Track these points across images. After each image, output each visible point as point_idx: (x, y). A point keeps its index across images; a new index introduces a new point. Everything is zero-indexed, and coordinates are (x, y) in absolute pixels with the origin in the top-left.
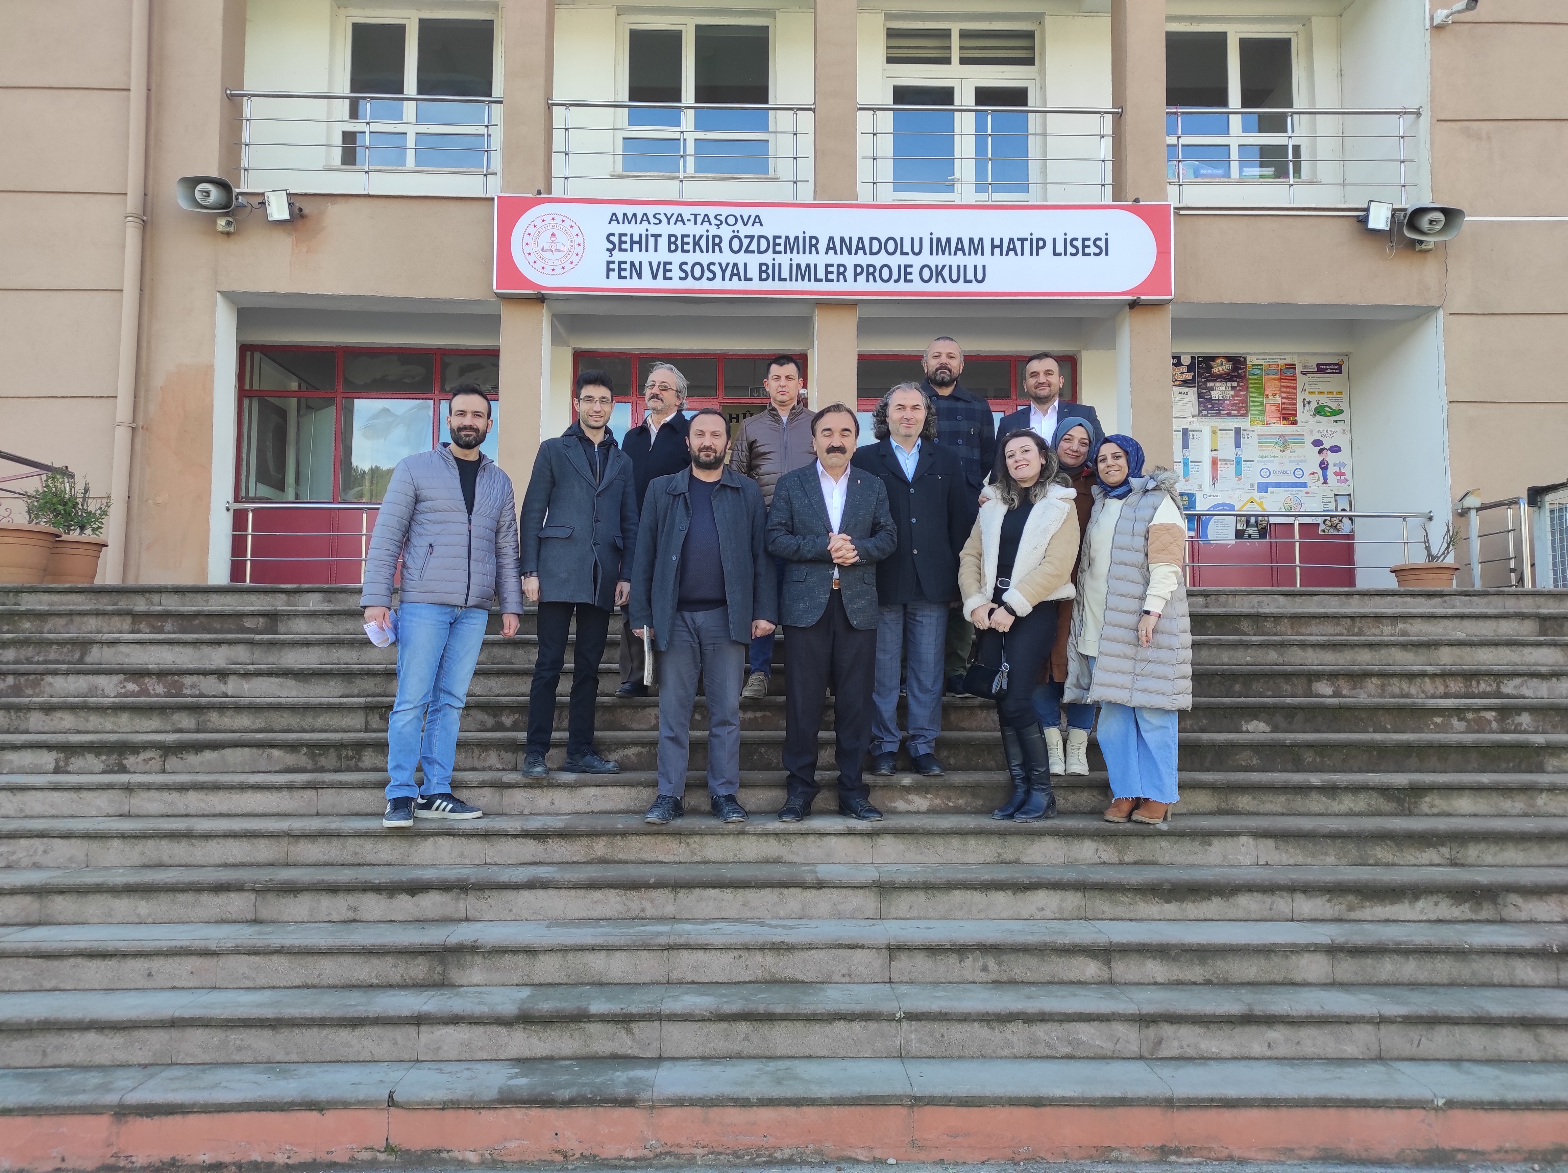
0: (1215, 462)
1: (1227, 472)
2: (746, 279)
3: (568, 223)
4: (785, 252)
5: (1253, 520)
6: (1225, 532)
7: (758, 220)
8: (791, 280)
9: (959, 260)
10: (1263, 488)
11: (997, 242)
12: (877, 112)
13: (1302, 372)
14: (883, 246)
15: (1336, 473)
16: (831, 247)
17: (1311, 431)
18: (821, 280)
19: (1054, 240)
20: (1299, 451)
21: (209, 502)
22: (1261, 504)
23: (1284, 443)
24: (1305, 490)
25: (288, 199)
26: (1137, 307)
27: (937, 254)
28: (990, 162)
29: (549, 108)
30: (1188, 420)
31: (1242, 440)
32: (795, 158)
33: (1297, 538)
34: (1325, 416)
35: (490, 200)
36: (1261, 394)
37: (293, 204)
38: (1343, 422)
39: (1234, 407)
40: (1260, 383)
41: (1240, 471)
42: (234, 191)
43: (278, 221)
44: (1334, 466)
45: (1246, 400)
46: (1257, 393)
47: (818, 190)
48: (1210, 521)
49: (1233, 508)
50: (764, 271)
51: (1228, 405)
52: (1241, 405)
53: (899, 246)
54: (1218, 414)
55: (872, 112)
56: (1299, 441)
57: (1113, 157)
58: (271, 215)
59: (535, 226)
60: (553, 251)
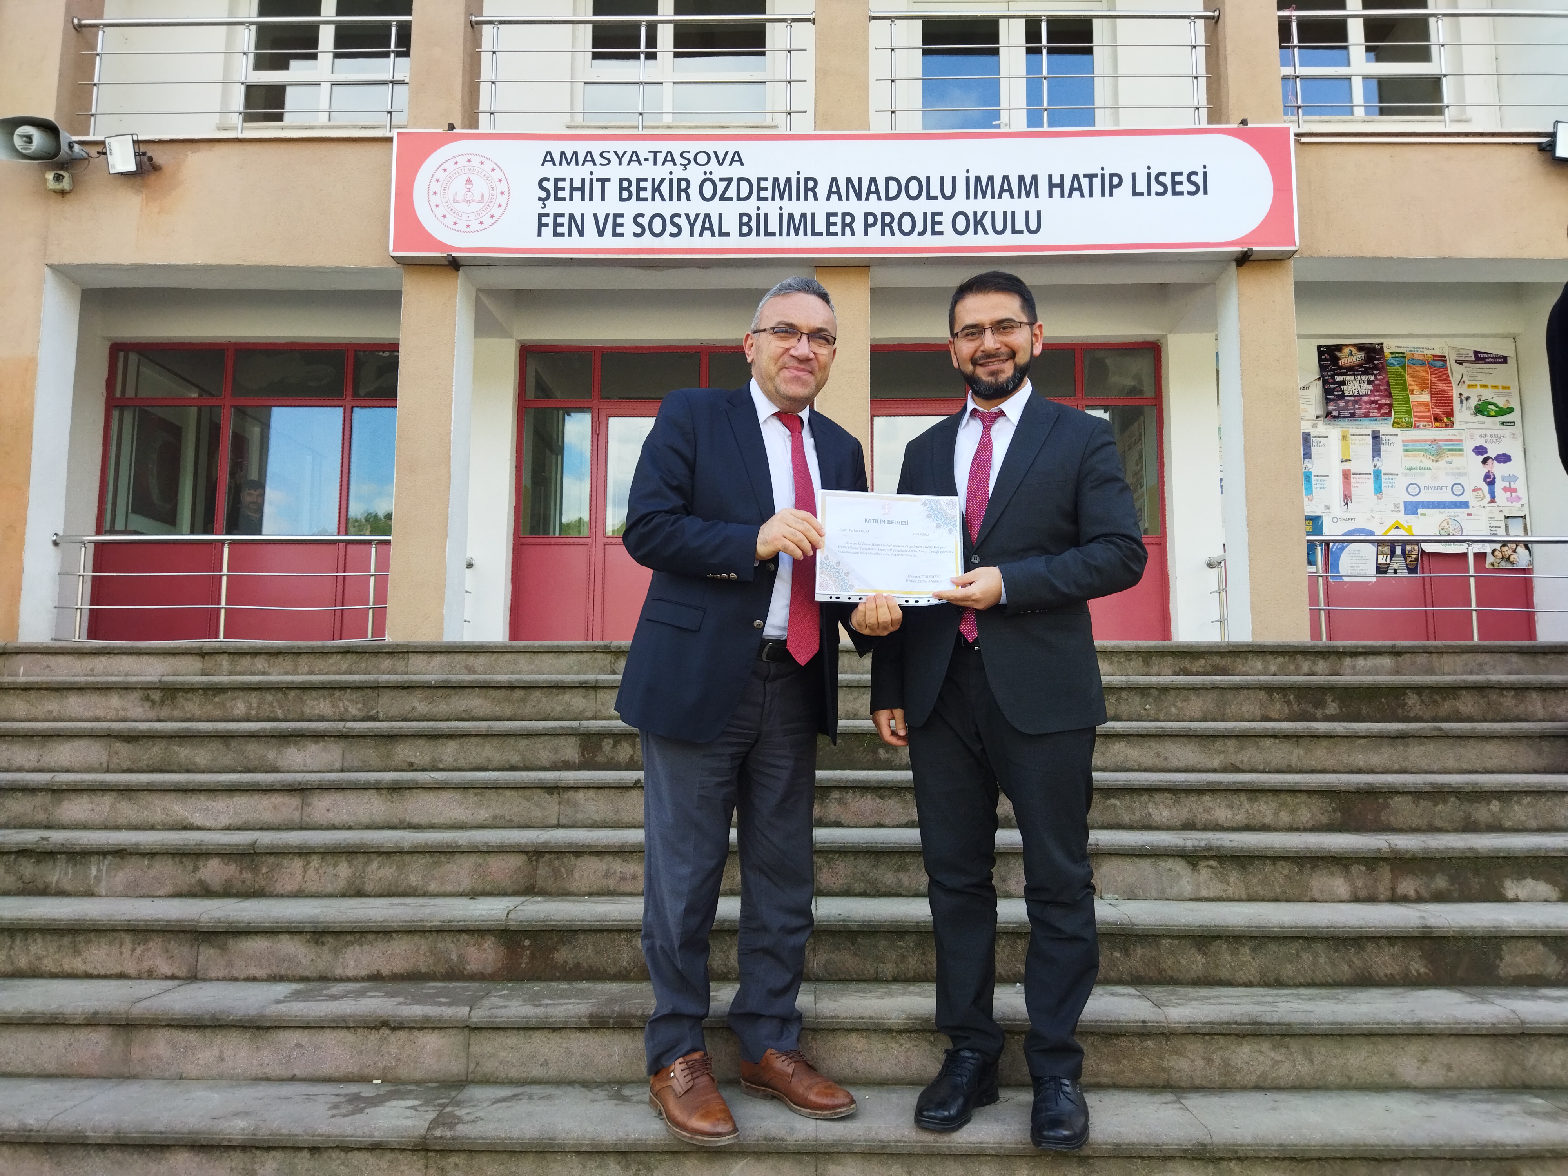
0: (1346, 475)
1: (1363, 488)
2: (721, 234)
3: (488, 165)
4: (773, 199)
5: (1398, 550)
6: (1362, 566)
7: (737, 158)
8: (781, 234)
9: (1006, 204)
10: (1412, 508)
11: (1056, 180)
12: (897, 22)
13: (1456, 361)
14: (903, 188)
15: (1505, 490)
16: (834, 190)
17: (1472, 435)
18: (820, 234)
19: (1134, 175)
20: (1458, 461)
21: (24, 534)
22: (1409, 530)
23: (1437, 451)
24: (1466, 511)
25: (137, 147)
26: (1247, 263)
27: (976, 197)
28: (1045, 82)
29: (472, 26)
30: (1310, 423)
31: (1383, 448)
32: (789, 82)
33: (1472, 572)
34: (1489, 415)
35: (390, 140)
36: (1404, 389)
37: (144, 154)
38: (1513, 424)
39: (1373, 405)
40: (1402, 376)
41: (1380, 488)
42: (66, 137)
43: (122, 174)
44: (1503, 480)
45: (1390, 395)
46: (1401, 387)
47: (820, 118)
48: (1342, 549)
49: (1372, 533)
50: (745, 223)
51: (1366, 402)
52: (1383, 401)
53: (924, 188)
54: (1352, 415)
55: (889, 22)
56: (1456, 448)
57: (1207, 73)
58: (114, 167)
59: (445, 170)
60: (468, 202)
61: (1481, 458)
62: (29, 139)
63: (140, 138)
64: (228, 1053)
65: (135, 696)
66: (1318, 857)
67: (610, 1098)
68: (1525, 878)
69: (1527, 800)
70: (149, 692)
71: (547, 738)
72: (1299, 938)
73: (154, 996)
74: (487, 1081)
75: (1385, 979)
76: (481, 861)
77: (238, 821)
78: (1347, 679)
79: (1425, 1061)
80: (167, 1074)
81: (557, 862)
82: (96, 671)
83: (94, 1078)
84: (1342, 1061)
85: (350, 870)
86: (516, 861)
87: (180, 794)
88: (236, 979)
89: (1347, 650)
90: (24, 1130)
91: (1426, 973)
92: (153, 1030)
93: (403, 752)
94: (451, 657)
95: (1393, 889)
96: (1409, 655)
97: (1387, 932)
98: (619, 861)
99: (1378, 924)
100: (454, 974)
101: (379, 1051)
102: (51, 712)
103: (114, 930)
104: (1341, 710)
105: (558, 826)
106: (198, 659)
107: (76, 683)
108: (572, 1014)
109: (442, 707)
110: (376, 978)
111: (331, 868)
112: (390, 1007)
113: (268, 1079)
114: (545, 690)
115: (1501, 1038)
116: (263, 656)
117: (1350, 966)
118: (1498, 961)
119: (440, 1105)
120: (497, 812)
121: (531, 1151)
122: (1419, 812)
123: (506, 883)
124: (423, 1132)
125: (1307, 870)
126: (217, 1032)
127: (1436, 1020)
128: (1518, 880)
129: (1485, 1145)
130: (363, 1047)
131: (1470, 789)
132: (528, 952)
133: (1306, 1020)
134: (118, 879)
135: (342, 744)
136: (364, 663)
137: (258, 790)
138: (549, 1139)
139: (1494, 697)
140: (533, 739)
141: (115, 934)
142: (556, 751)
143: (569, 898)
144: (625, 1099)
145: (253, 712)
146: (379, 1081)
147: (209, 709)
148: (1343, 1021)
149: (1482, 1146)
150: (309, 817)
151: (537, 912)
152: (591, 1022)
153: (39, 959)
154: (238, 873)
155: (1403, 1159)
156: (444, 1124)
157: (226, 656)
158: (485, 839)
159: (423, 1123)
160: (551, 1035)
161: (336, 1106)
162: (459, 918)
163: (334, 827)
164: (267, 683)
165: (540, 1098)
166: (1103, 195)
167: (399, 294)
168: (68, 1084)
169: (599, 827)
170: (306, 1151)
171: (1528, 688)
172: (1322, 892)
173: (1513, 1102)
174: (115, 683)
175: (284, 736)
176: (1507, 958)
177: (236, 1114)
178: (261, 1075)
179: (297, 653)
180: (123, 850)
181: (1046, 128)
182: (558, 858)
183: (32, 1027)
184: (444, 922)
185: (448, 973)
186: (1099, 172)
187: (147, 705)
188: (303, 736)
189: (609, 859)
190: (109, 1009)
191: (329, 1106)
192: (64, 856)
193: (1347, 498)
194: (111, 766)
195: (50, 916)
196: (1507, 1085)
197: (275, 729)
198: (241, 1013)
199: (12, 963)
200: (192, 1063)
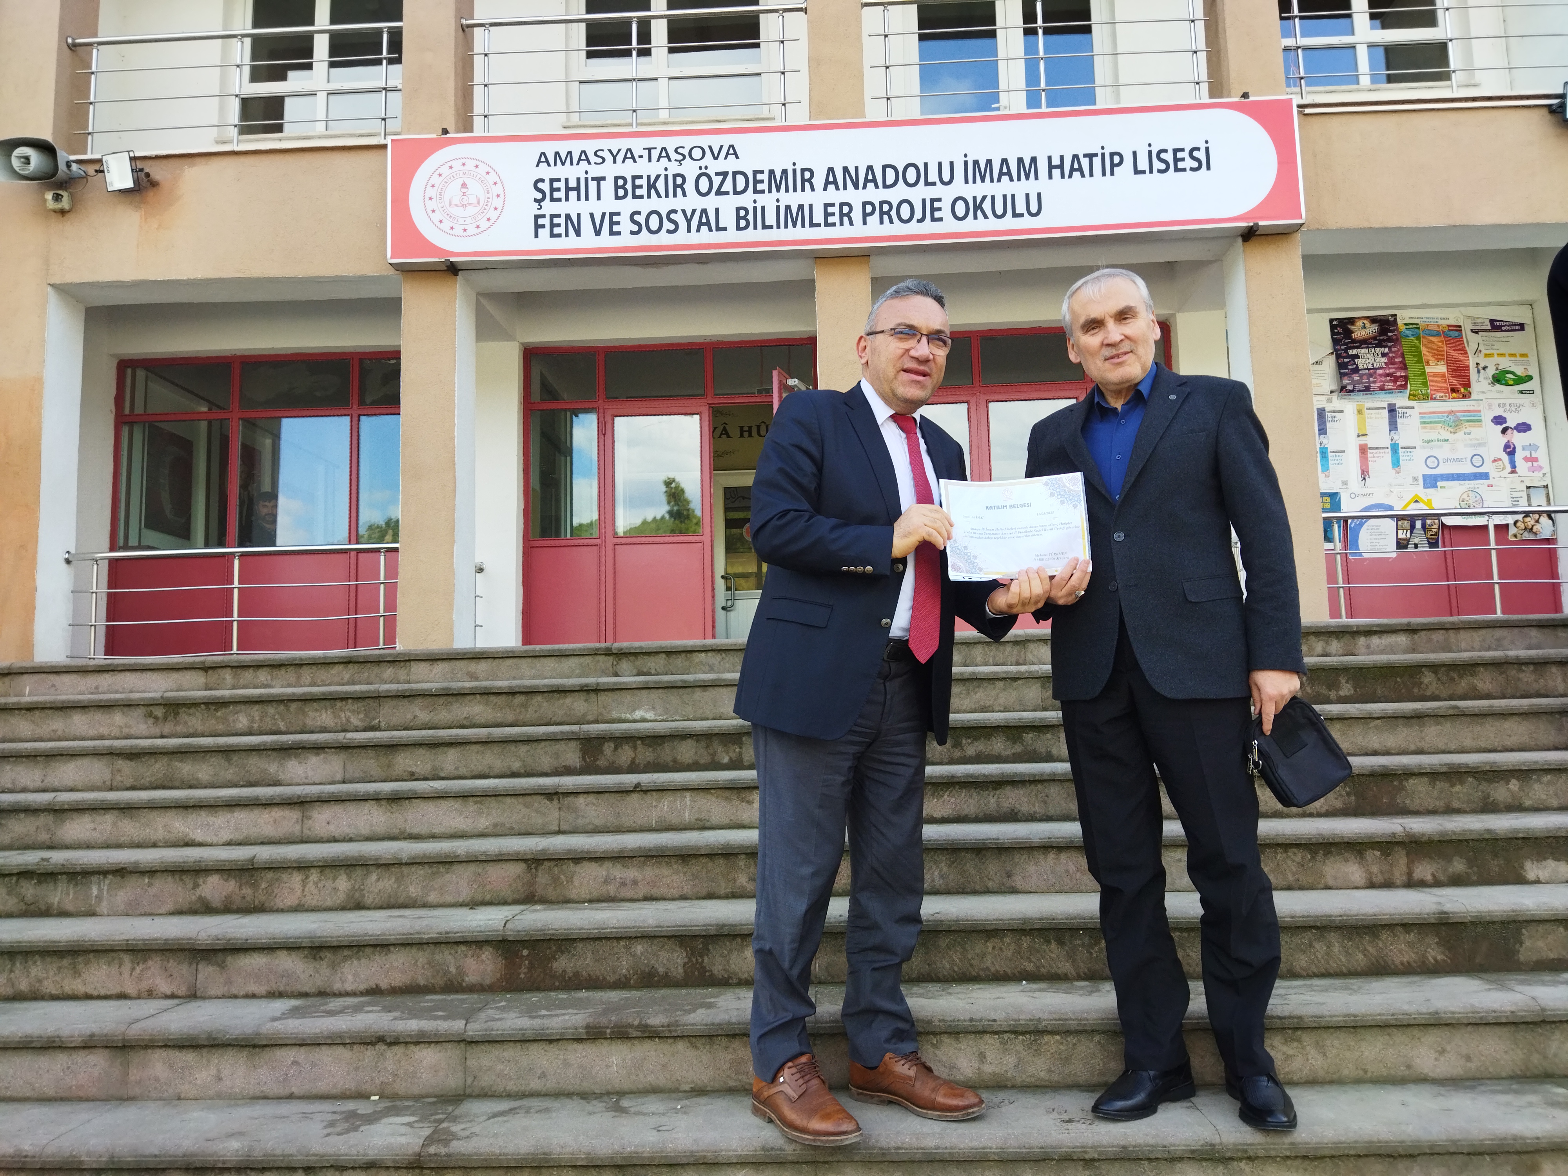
0: (1363, 450)
1: (1381, 462)
2: (719, 229)
3: (483, 169)
4: (770, 191)
5: (1418, 524)
6: (1382, 542)
7: (732, 151)
8: (778, 227)
9: (1005, 187)
10: (1431, 481)
11: (1056, 161)
12: (889, 7)
13: (1472, 330)
14: (901, 176)
15: (1526, 459)
16: (830, 180)
17: (1490, 405)
18: (819, 225)
19: (1135, 153)
20: (1476, 432)
21: (35, 553)
22: (1428, 503)
23: (1455, 423)
24: (1486, 482)
25: (134, 164)
26: (1254, 238)
27: (974, 182)
28: (1042, 62)
29: (463, 30)
30: (1325, 398)
31: (1399, 421)
32: (783, 73)
33: (1493, 545)
34: (1507, 384)
35: (384, 147)
36: (1420, 361)
37: (141, 170)
38: (1532, 392)
39: (1388, 378)
40: (1418, 348)
41: (1398, 461)
42: (63, 156)
43: (120, 191)
44: (1524, 449)
45: (1405, 367)
46: (1416, 359)
47: (816, 107)
48: (1361, 525)
49: (1391, 508)
50: (741, 216)
51: (1381, 375)
52: (1398, 374)
53: (922, 175)
54: (1367, 389)
55: (882, 8)
56: (1474, 419)
57: (1207, 47)
58: (112, 184)
59: (440, 175)
60: (464, 206)
61: (1500, 427)
62: (27, 160)
63: (137, 155)
64: (225, 1073)
65: (141, 711)
66: (1331, 844)
67: (608, 1109)
68: (1545, 859)
69: (1547, 778)
70: (151, 708)
71: (547, 743)
72: (1311, 927)
73: (152, 1016)
74: (485, 1095)
75: (1401, 967)
76: (480, 870)
77: (238, 836)
78: (1362, 659)
79: (1442, 1052)
80: (165, 1095)
81: (556, 869)
82: (100, 689)
83: (93, 1100)
84: (1358, 1054)
85: (350, 883)
86: (517, 869)
87: (181, 810)
88: (235, 997)
89: (1362, 629)
90: (19, 1156)
91: (1444, 961)
92: (149, 1051)
93: (404, 761)
94: (453, 664)
95: (1410, 874)
96: (1424, 632)
97: (1402, 919)
98: (619, 866)
99: (1393, 911)
100: (453, 987)
101: (376, 1067)
102: (55, 731)
103: (113, 951)
104: (1355, 691)
105: (559, 832)
106: (201, 673)
107: (79, 701)
108: (569, 1024)
109: (443, 715)
110: (375, 992)
111: (330, 882)
112: (386, 1022)
113: (266, 1098)
114: (546, 695)
115: (1521, 1026)
116: (265, 669)
117: (1365, 955)
118: (1517, 946)
119: (435, 1121)
120: (497, 820)
121: (527, 1167)
122: (1435, 793)
123: (506, 892)
124: (417, 1149)
125: (1320, 858)
126: (214, 1051)
127: (1452, 1009)
128: (1538, 861)
129: (1505, 1139)
130: (360, 1064)
131: (1488, 768)
132: (527, 962)
133: (1318, 1013)
134: (118, 898)
135: (343, 755)
136: (366, 673)
137: (258, 805)
138: (544, 1154)
139: (1513, 672)
140: (534, 745)
141: (114, 954)
142: (557, 756)
143: (569, 905)
144: (623, 1111)
145: (256, 726)
146: (377, 1098)
147: (212, 724)
148: (1356, 1013)
149: (1501, 1140)
150: (309, 829)
151: (534, 921)
152: (587, 1033)
153: (40, 981)
154: (237, 890)
155: (1419, 1155)
156: (439, 1141)
157: (229, 670)
158: (483, 848)
159: (418, 1140)
160: (548, 1047)
161: (332, 1124)
162: (455, 930)
163: (335, 840)
164: (269, 695)
165: (537, 1112)
166: (1104, 174)
167: (399, 300)
168: (66, 1108)
169: (600, 832)
170: (300, 1171)
171: (1547, 663)
172: (1335, 878)
173: (1535, 1092)
174: (117, 700)
175: (286, 749)
176: (1528, 943)
177: (231, 1135)
178: (258, 1094)
179: (299, 665)
180: (123, 869)
181: (1044, 109)
182: (556, 865)
183: (30, 1051)
184: (441, 934)
185: (446, 985)
186: (1100, 152)
187: (150, 721)
188: (304, 748)
189: (608, 864)
190: (105, 1031)
191: (325, 1124)
192: (64, 876)
193: (1365, 473)
194: (115, 784)
195: (48, 938)
196: (1528, 1074)
197: (275, 742)
198: (237, 1032)
199: (13, 986)
200: (190, 1083)
